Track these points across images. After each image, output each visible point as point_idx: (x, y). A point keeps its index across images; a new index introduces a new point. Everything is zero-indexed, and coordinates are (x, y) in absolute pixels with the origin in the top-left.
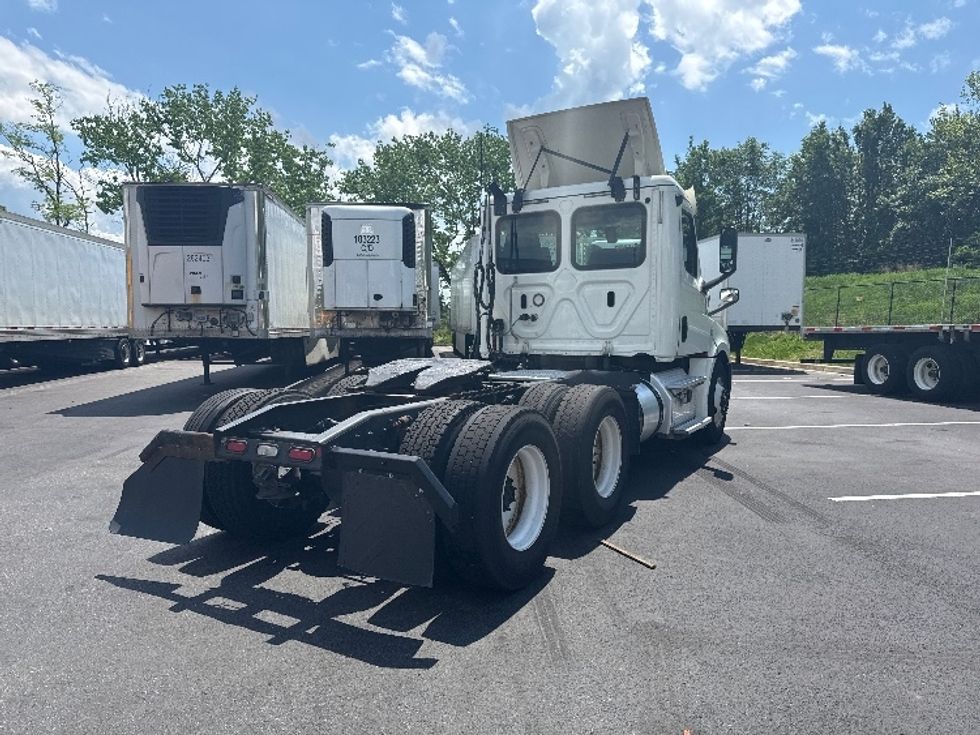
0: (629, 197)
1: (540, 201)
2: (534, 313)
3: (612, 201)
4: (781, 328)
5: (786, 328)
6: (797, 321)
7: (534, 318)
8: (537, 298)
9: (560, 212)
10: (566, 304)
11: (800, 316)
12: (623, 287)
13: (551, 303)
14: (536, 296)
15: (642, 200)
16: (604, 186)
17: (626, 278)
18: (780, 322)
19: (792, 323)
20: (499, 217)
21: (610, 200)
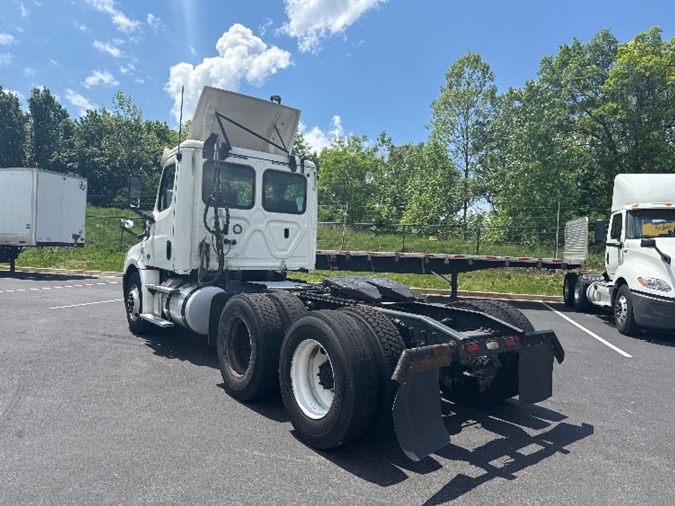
0: (298, 171)
1: (241, 157)
2: (233, 239)
3: (289, 170)
4: (72, 245)
5: (75, 245)
6: (82, 239)
7: (234, 242)
8: (236, 228)
9: (255, 168)
10: (258, 235)
11: (83, 236)
12: (295, 226)
13: (247, 233)
14: (235, 226)
15: (305, 173)
16: (284, 159)
17: (296, 221)
18: (71, 241)
19: (79, 241)
20: (206, 160)
21: (287, 169)
